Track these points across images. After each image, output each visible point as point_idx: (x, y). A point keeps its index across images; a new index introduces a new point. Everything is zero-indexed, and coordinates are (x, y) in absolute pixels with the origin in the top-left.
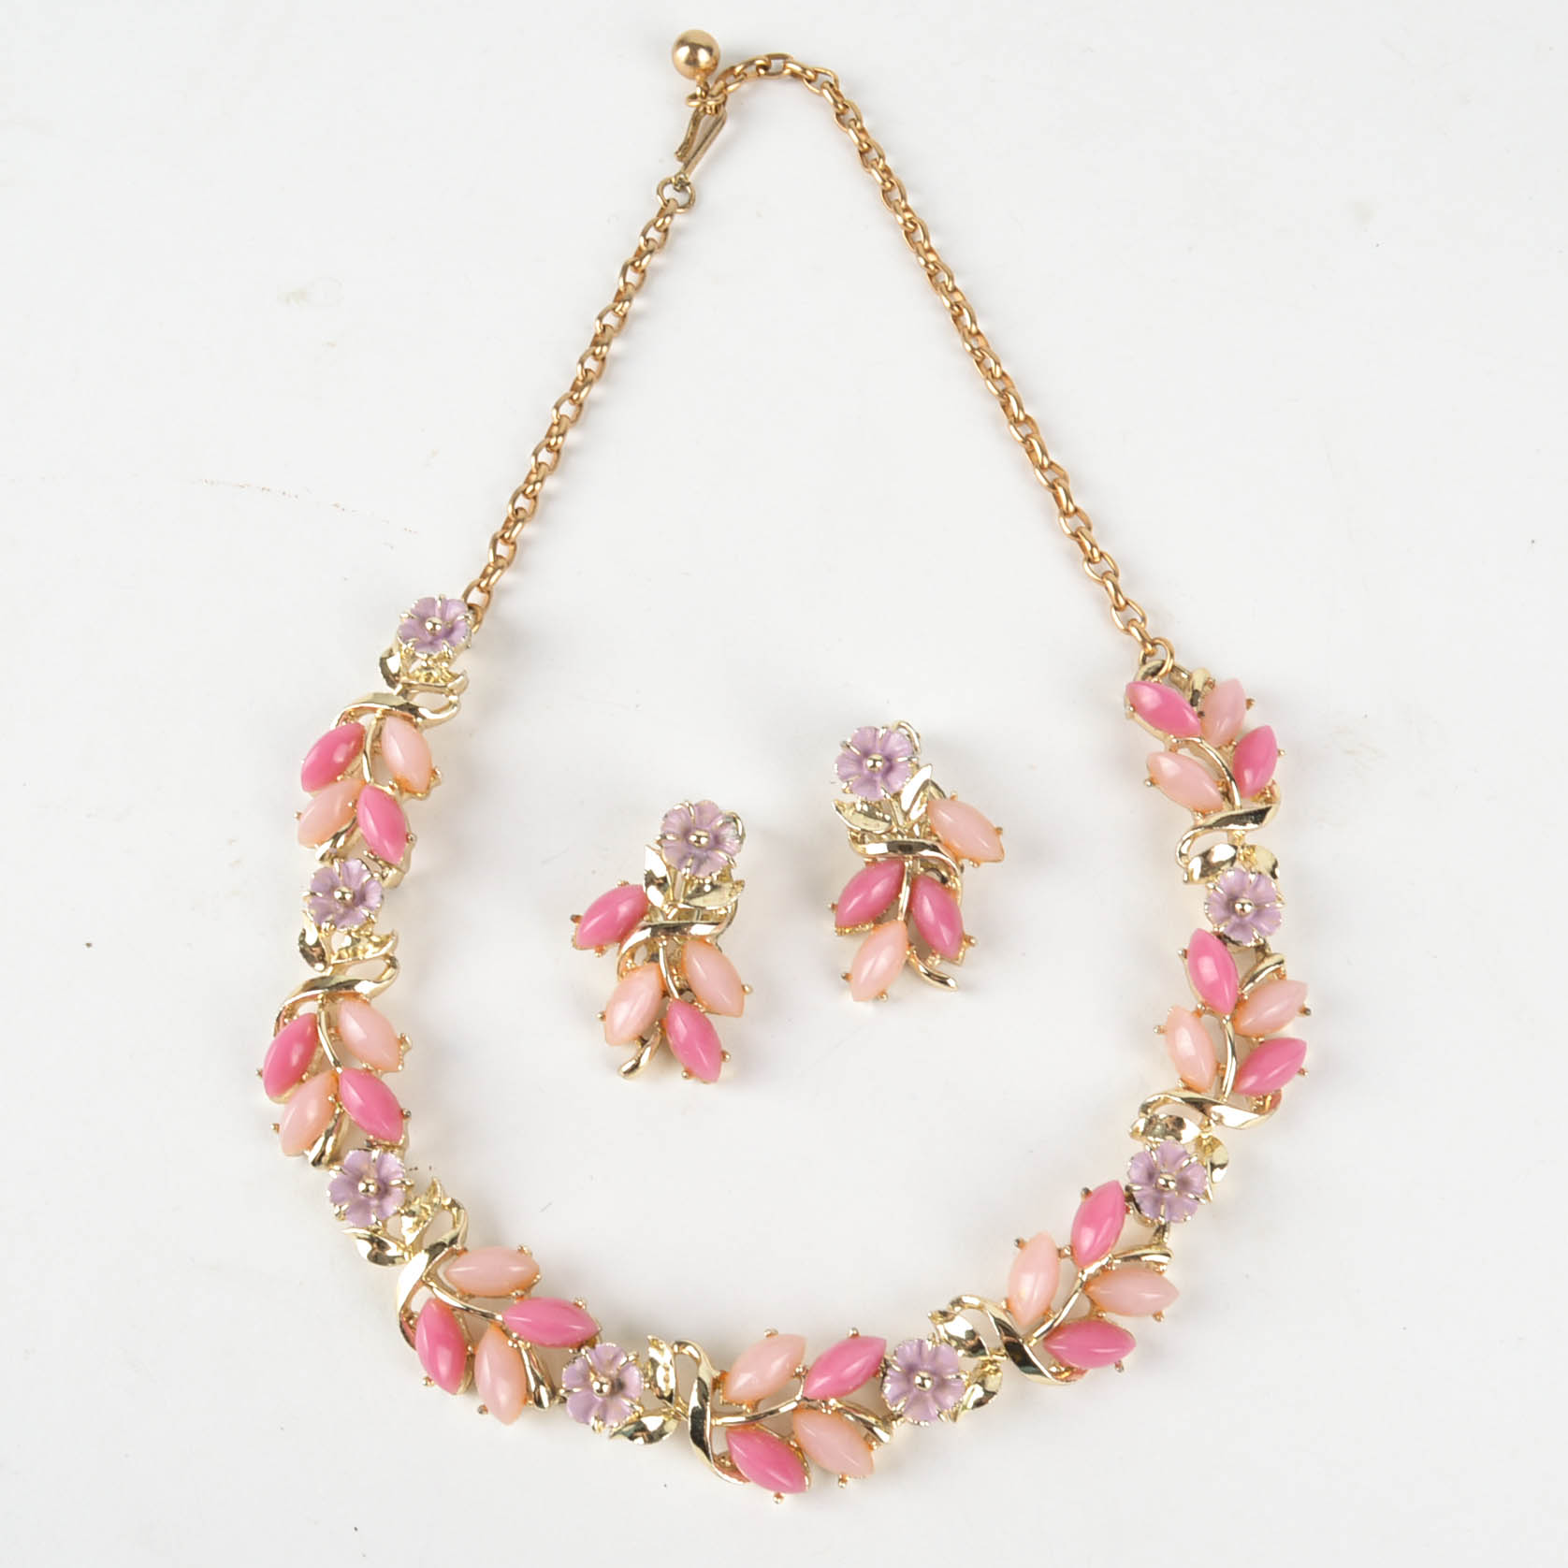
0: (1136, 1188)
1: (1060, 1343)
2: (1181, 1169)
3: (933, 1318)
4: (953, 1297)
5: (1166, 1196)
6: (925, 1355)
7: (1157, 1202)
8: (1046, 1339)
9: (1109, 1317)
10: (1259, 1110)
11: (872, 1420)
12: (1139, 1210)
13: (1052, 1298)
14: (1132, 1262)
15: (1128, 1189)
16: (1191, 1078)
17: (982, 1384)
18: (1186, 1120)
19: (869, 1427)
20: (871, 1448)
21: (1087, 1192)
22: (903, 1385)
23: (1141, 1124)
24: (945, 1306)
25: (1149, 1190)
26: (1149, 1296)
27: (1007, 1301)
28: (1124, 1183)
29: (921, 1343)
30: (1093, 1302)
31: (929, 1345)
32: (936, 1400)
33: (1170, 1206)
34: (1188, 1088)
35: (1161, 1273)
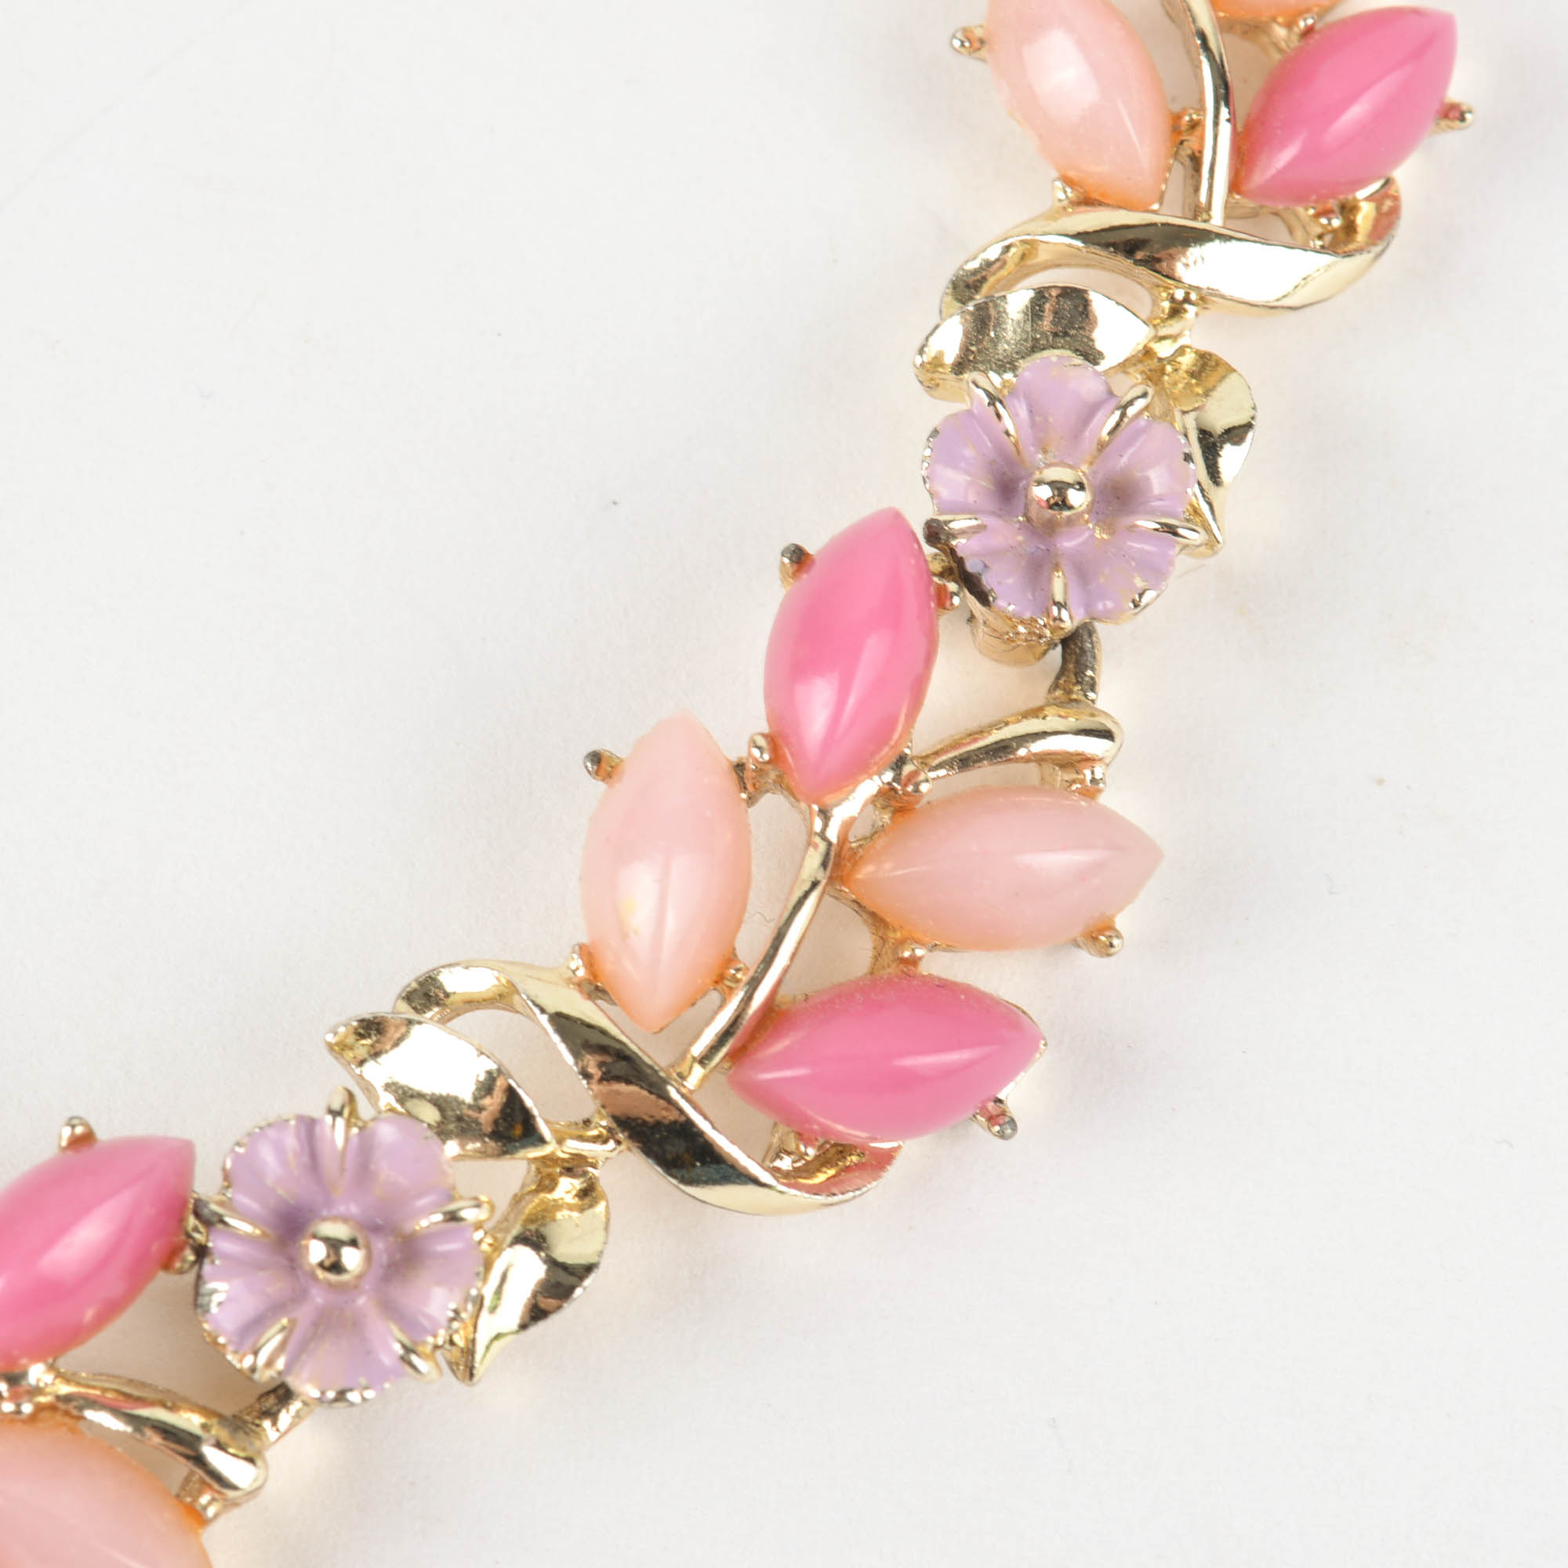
0: (959, 524)
1: (785, 1060)
2: (1102, 446)
3: (339, 1049)
4: (408, 978)
5: (1067, 543)
6: (329, 1164)
7: (1038, 568)
8: (735, 1056)
9: (936, 965)
10: (1341, 241)
11: (190, 1421)
12: (983, 597)
13: (734, 913)
14: (986, 773)
15: (935, 533)
16: (1098, 169)
17: (535, 1240)
18: (1099, 304)
19: (185, 1444)
20: (199, 1518)
21: (799, 557)
22: (275, 1286)
23: (950, 340)
24: (384, 1002)
25: (1005, 534)
26: (1058, 861)
27: (587, 954)
28: (918, 515)
29: (309, 1126)
30: (877, 921)
31: (337, 1133)
32: (391, 1310)
33: (1083, 573)
34: (1087, 201)
35: (1092, 791)
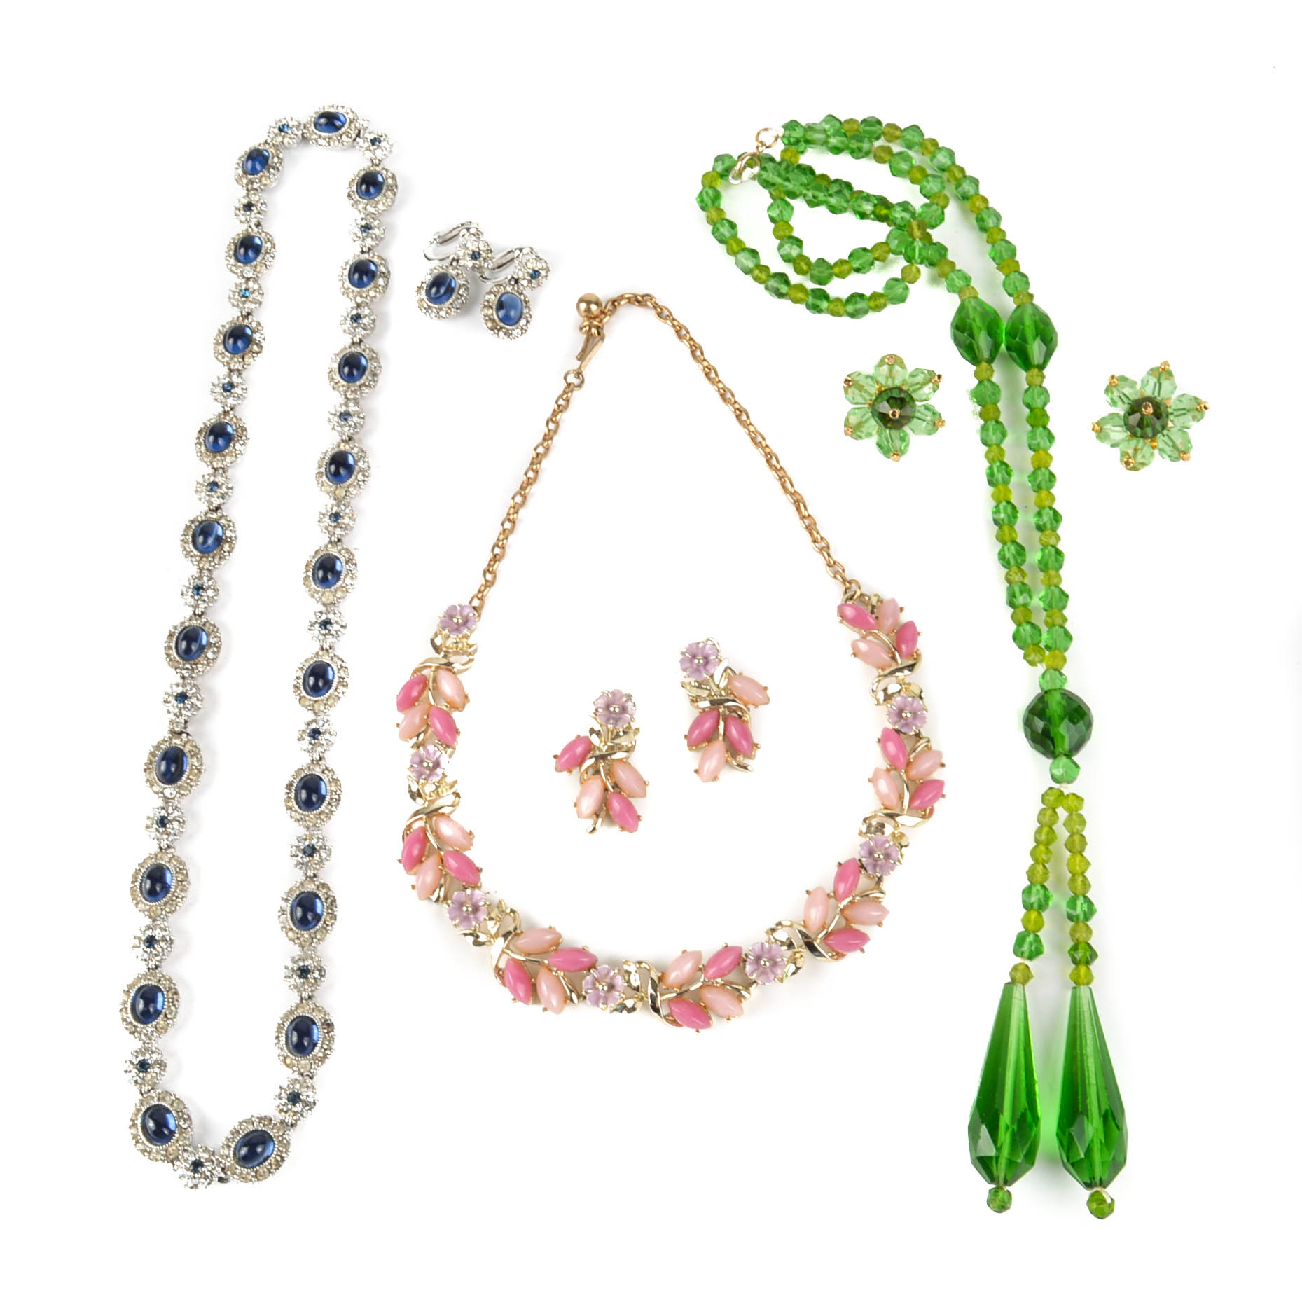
0: (864, 859)
1: (831, 940)
2: (886, 848)
3: (767, 932)
4: (777, 921)
5: (879, 863)
6: (765, 950)
7: (875, 866)
8: (825, 939)
9: (855, 926)
10: (924, 817)
11: (740, 988)
12: (866, 870)
13: (826, 918)
14: (865, 898)
15: (860, 860)
16: (888, 803)
17: (795, 963)
18: (886, 824)
19: (739, 990)
20: (741, 1002)
21: (840, 864)
22: (756, 967)
23: (864, 829)
24: (773, 926)
25: (870, 861)
26: (875, 914)
27: (804, 921)
28: (857, 858)
29: (762, 944)
30: (847, 920)
31: (767, 945)
32: (773, 972)
33: (881, 867)
34: (886, 808)
35: (880, 902)
